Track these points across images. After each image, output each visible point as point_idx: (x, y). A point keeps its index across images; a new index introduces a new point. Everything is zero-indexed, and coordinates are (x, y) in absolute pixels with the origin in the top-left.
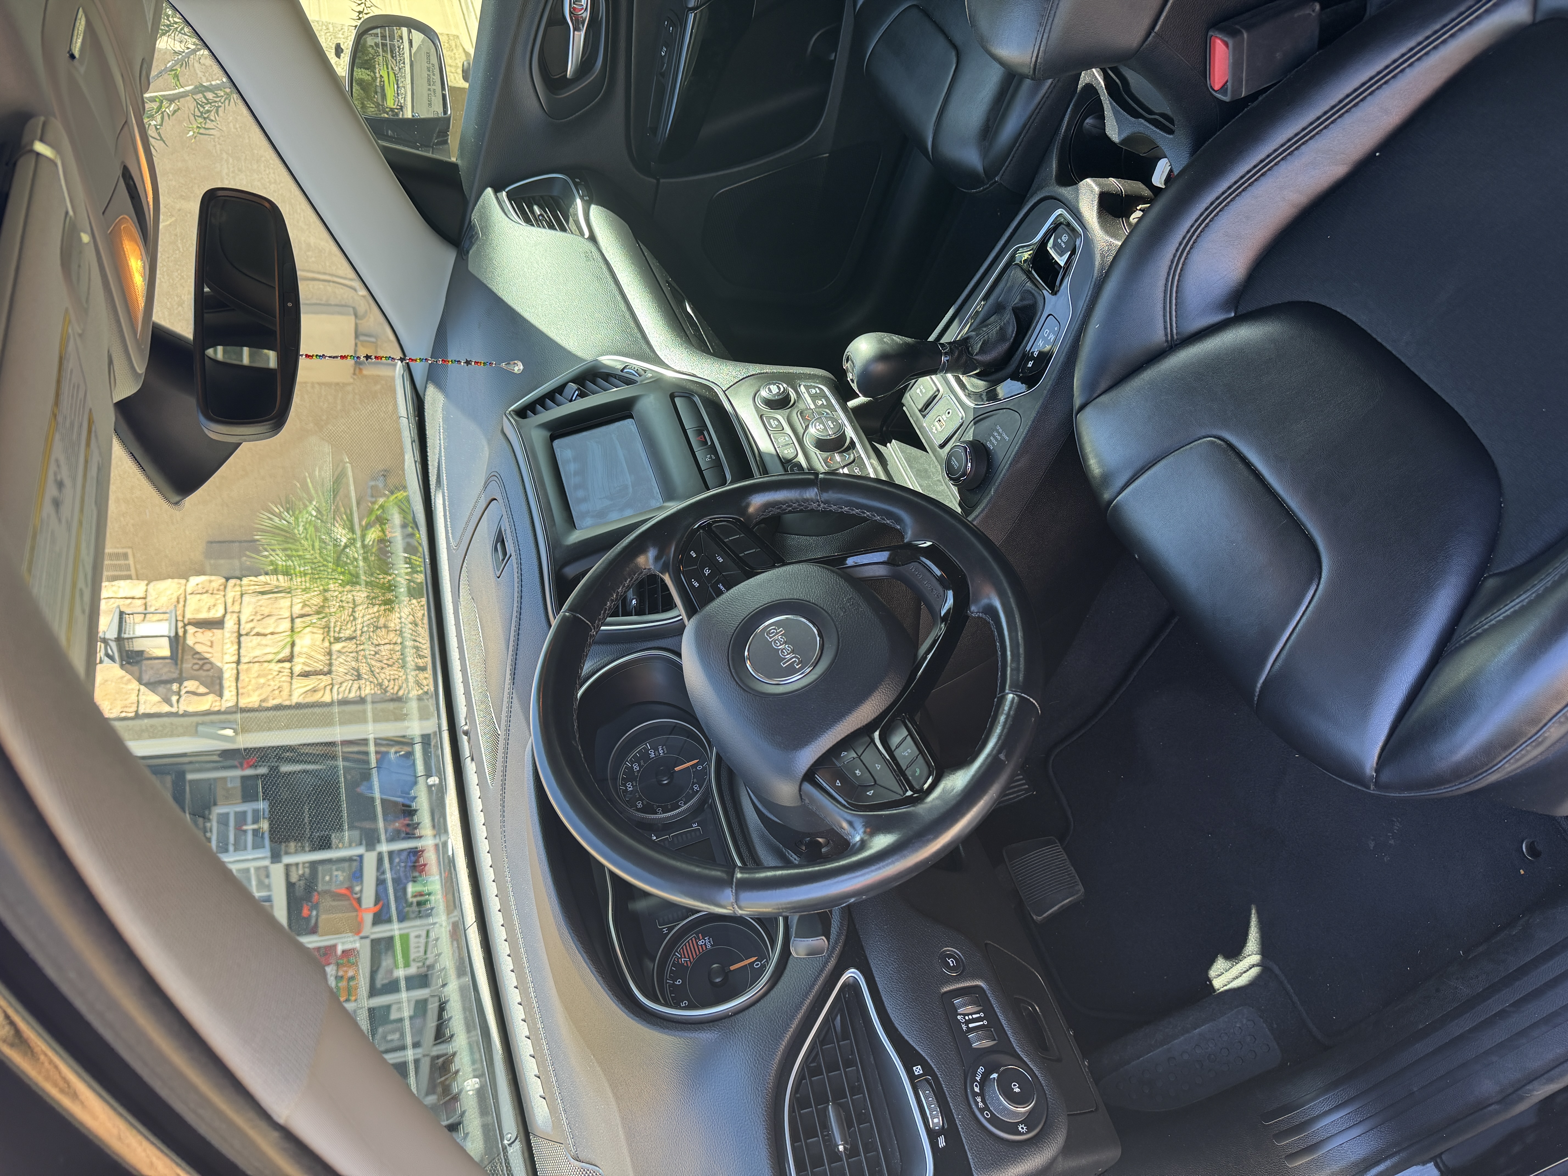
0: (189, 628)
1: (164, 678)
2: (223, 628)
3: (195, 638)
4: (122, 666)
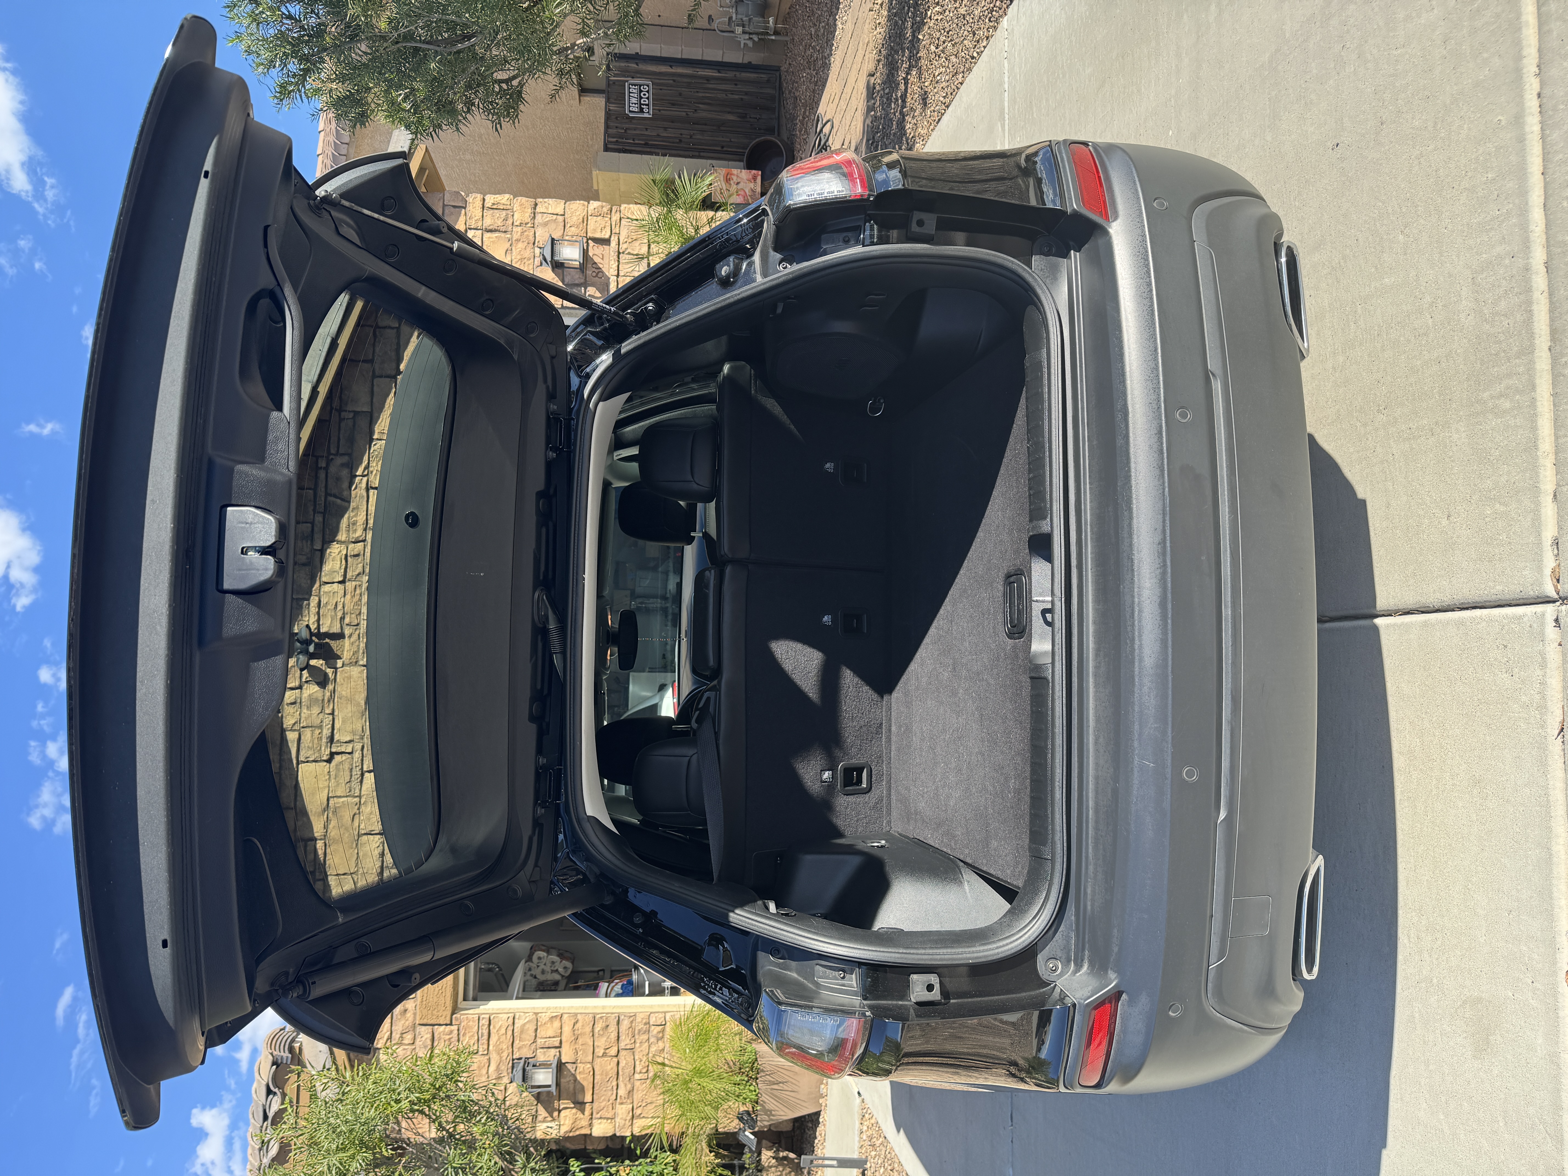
0: (590, 241)
1: (577, 282)
2: (609, 245)
3: (595, 251)
4: (553, 271)
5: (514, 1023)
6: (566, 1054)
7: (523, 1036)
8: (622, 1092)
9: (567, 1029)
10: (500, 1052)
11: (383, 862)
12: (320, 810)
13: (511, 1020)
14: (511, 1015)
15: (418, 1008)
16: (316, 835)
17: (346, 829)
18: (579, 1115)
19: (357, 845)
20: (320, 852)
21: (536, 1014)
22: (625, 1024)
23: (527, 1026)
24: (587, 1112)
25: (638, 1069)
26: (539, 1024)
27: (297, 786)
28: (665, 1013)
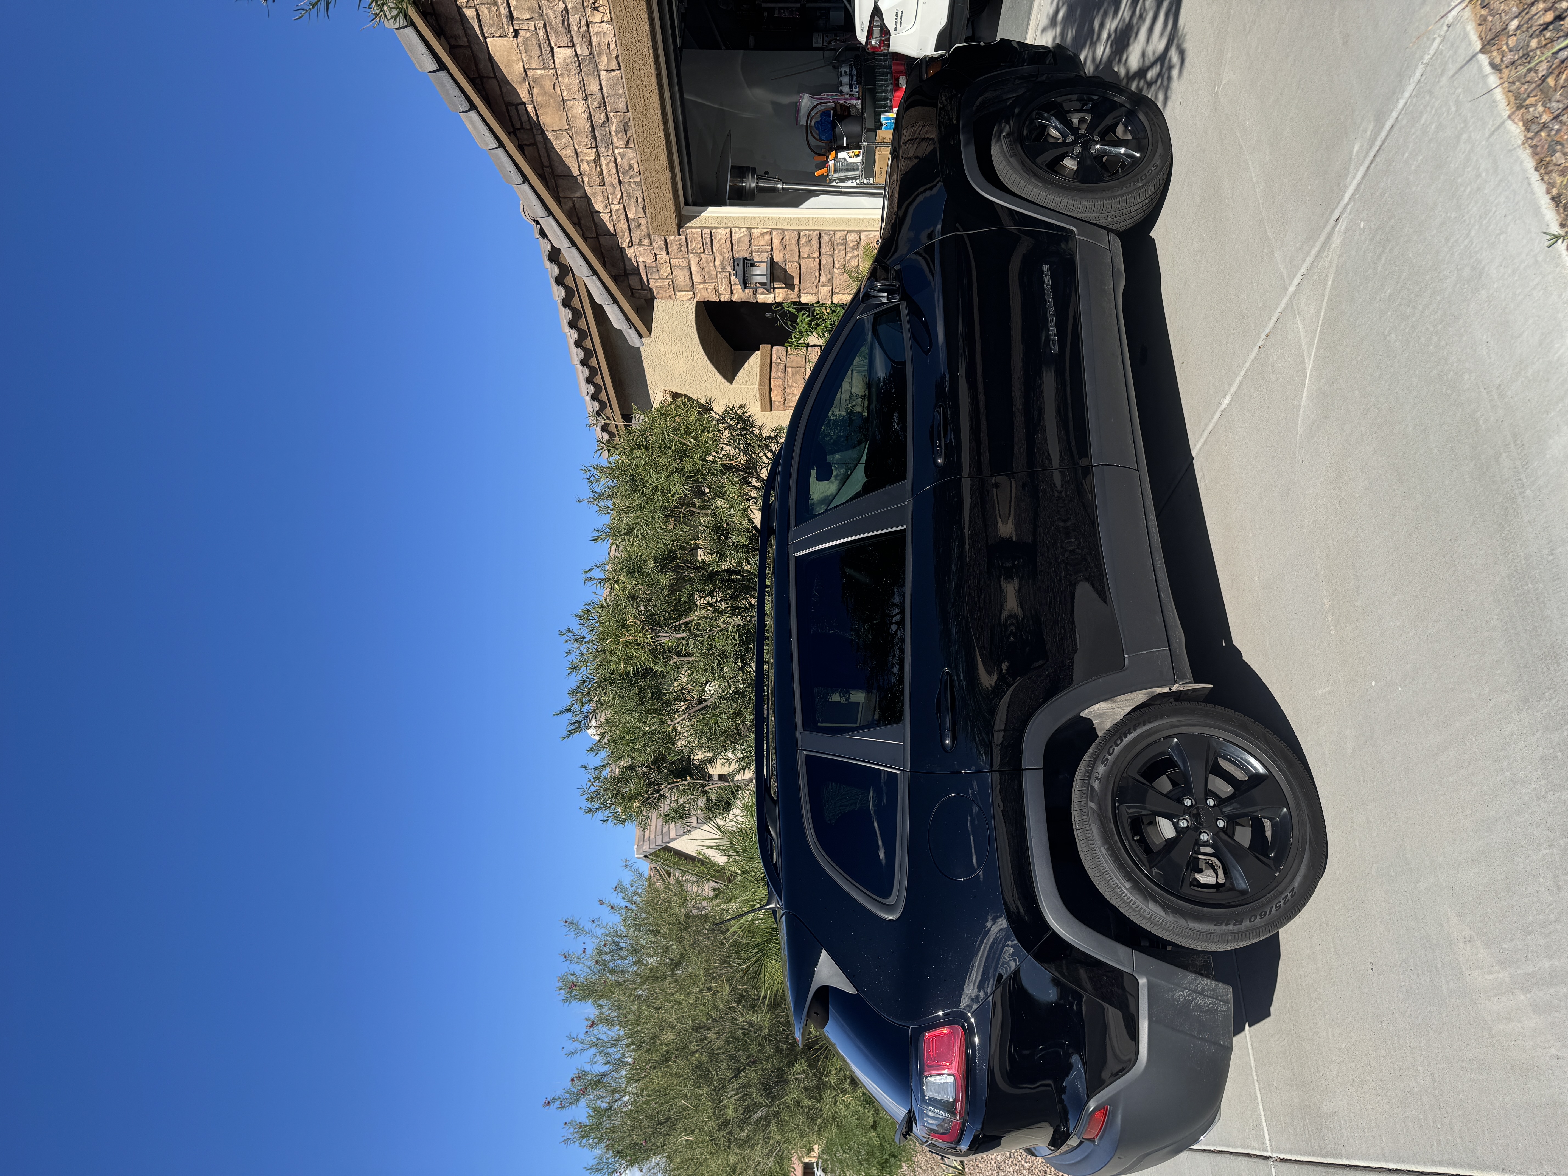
5: (731, 236)
6: (776, 256)
7: (740, 244)
8: (823, 279)
9: (776, 242)
10: (722, 254)
11: (592, 122)
12: (521, 79)
13: (728, 235)
14: (728, 230)
15: (649, 223)
16: (524, 100)
17: (550, 96)
18: (790, 291)
19: (564, 108)
20: (533, 114)
21: (749, 229)
22: (825, 239)
23: (743, 239)
24: (796, 290)
25: (837, 265)
26: (753, 237)
27: (490, 58)
28: (860, 231)
